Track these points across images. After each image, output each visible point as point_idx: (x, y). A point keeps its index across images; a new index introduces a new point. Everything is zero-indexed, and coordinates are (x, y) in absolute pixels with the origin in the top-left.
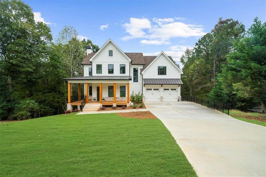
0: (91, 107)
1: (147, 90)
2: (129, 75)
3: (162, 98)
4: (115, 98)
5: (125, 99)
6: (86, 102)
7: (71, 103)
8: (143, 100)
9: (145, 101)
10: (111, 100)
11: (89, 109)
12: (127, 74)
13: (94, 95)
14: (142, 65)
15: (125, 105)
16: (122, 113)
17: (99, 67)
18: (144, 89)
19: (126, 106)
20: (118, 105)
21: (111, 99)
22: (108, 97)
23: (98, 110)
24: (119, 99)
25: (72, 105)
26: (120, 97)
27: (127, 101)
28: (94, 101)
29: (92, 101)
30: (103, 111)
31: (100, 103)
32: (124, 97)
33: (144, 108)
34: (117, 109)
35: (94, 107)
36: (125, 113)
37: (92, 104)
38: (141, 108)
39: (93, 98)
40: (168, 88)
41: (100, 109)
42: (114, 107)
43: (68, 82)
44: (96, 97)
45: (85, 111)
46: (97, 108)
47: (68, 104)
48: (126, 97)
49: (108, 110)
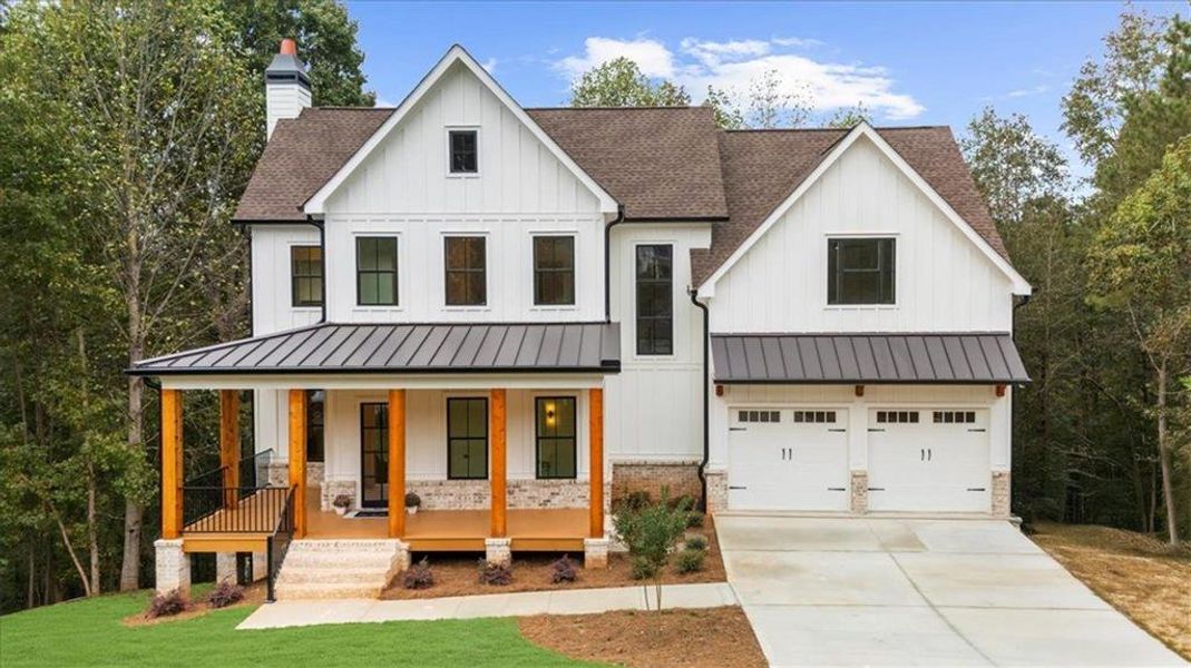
0: (331, 565)
1: (743, 416)
2: (602, 318)
3: (860, 485)
4: (502, 490)
5: (572, 495)
6: (295, 530)
7: (180, 533)
8: (710, 499)
9: (732, 512)
10: (469, 506)
11: (317, 581)
12: (587, 304)
13: (342, 467)
14: (709, 224)
15: (576, 548)
16: (554, 619)
17: (377, 256)
18: (721, 411)
19: (579, 556)
20: (522, 547)
21: (472, 496)
22: (446, 478)
23: (384, 590)
24: (527, 494)
25: (186, 553)
26: (538, 477)
27: (584, 509)
28: (341, 511)
29: (324, 509)
30: (422, 600)
31: (390, 537)
32: (567, 481)
33: (706, 575)
34: (519, 585)
35: (357, 571)
36: (573, 618)
37: (334, 541)
38: (689, 577)
39: (336, 492)
40: (908, 407)
41: (392, 585)
42: (496, 567)
43: (158, 387)
44: (355, 484)
45: (293, 597)
46: (375, 578)
47: (162, 547)
48: (579, 477)
49: (456, 594)
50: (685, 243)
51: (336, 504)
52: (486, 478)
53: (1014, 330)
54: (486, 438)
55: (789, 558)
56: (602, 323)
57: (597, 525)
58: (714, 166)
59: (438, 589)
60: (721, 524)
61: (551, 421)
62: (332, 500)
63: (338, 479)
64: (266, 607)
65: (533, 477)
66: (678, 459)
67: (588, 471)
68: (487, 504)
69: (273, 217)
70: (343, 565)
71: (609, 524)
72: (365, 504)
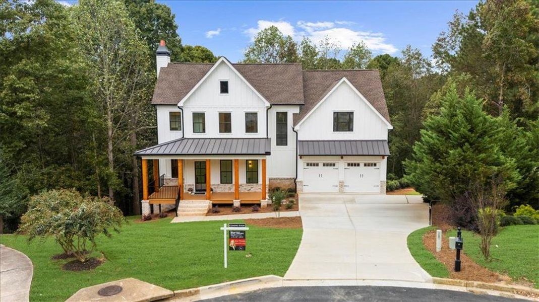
0: (192, 207)
1: (308, 165)
3: (342, 185)
4: (237, 186)
5: (257, 188)
6: (180, 198)
7: (148, 199)
8: (298, 189)
9: (303, 193)
10: (227, 191)
11: (188, 211)
12: (261, 133)
13: (189, 179)
15: (258, 203)
16: (253, 220)
17: (199, 118)
18: (301, 163)
19: (259, 205)
20: (243, 202)
21: (228, 188)
22: (220, 183)
23: (207, 214)
24: (244, 188)
25: (149, 204)
27: (260, 192)
28: (190, 193)
29: (185, 192)
31: (205, 200)
32: (255, 184)
33: (293, 209)
34: (243, 212)
35: (198, 209)
36: (258, 219)
37: (191, 201)
38: (289, 210)
39: (188, 188)
40: (357, 162)
41: (209, 212)
42: (236, 208)
43: (141, 158)
44: (193, 185)
45: (182, 215)
46: (204, 211)
47: (144, 202)
48: (259, 183)
49: (226, 214)
50: (291, 111)
51: (189, 190)
52: (232, 183)
53: (388, 139)
54: (232, 172)
55: (317, 205)
56: (265, 138)
57: (264, 196)
58: (301, 85)
60: (300, 196)
61: (250, 166)
63: (188, 183)
64: (176, 218)
65: (246, 183)
66: (289, 177)
67: (262, 181)
68: (233, 190)
69: (164, 103)
70: (194, 207)
71: (267, 197)
72: (196, 190)
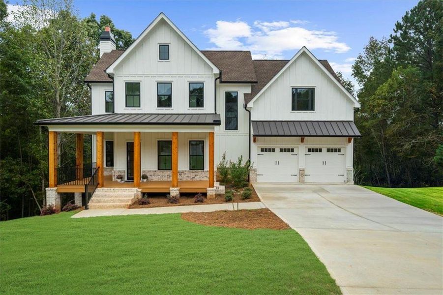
0: (111, 197)
1: (262, 150)
2: (214, 112)
3: (302, 173)
4: (177, 173)
5: (202, 176)
6: (98, 184)
7: (56, 186)
8: (251, 179)
9: (258, 183)
10: (165, 179)
11: (105, 202)
12: (208, 107)
13: (120, 165)
14: (250, 84)
15: (204, 191)
16: (195, 214)
17: (133, 90)
18: (255, 148)
19: (205, 195)
20: (184, 191)
21: (166, 175)
22: (157, 169)
23: (130, 205)
24: (186, 175)
25: (58, 193)
26: (190, 169)
27: (207, 181)
28: (119, 180)
29: (113, 180)
30: (144, 209)
31: (134, 187)
32: (201, 171)
33: (253, 200)
34: (182, 204)
35: (120, 198)
36: (203, 213)
37: (113, 188)
38: (246, 200)
39: (117, 174)
40: (318, 146)
41: (134, 204)
42: (173, 197)
44: (125, 171)
45: (95, 207)
46: (127, 201)
47: (49, 190)
48: (205, 169)
49: (158, 207)
51: (118, 178)
52: (171, 169)
53: (354, 120)
56: (213, 114)
57: (211, 183)
59: (151, 205)
62: (116, 177)
63: (118, 169)
64: (83, 211)
65: (189, 169)
67: (208, 167)
68: (171, 179)
69: (99, 80)
70: (116, 196)
72: (128, 179)
